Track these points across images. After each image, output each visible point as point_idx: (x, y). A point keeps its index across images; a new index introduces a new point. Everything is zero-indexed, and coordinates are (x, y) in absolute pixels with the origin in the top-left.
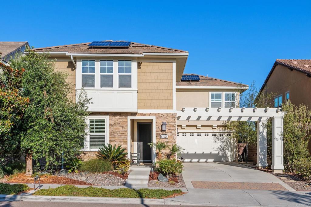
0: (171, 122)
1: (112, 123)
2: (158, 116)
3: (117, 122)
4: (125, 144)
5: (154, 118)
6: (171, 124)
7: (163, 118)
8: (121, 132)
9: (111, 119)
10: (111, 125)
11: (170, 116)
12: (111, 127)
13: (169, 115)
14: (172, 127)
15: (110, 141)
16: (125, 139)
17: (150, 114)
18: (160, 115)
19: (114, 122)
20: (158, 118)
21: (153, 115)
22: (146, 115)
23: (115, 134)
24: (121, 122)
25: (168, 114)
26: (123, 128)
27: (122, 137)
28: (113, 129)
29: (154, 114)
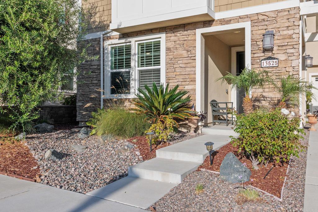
0: (285, 28)
1: (171, 45)
2: (255, 20)
3: (178, 42)
4: (192, 83)
5: (247, 25)
6: (285, 32)
7: (266, 23)
8: (186, 62)
9: (169, 38)
10: (168, 49)
11: (283, 16)
12: (170, 54)
13: (280, 14)
14: (288, 40)
15: (168, 79)
16: (192, 73)
17: (241, 18)
18: (261, 17)
19: (174, 43)
20: (256, 24)
21: (246, 19)
22: (232, 21)
23: (175, 66)
24: (185, 42)
25: (279, 11)
26: (189, 53)
27: (188, 69)
28: (171, 57)
29: (247, 16)
